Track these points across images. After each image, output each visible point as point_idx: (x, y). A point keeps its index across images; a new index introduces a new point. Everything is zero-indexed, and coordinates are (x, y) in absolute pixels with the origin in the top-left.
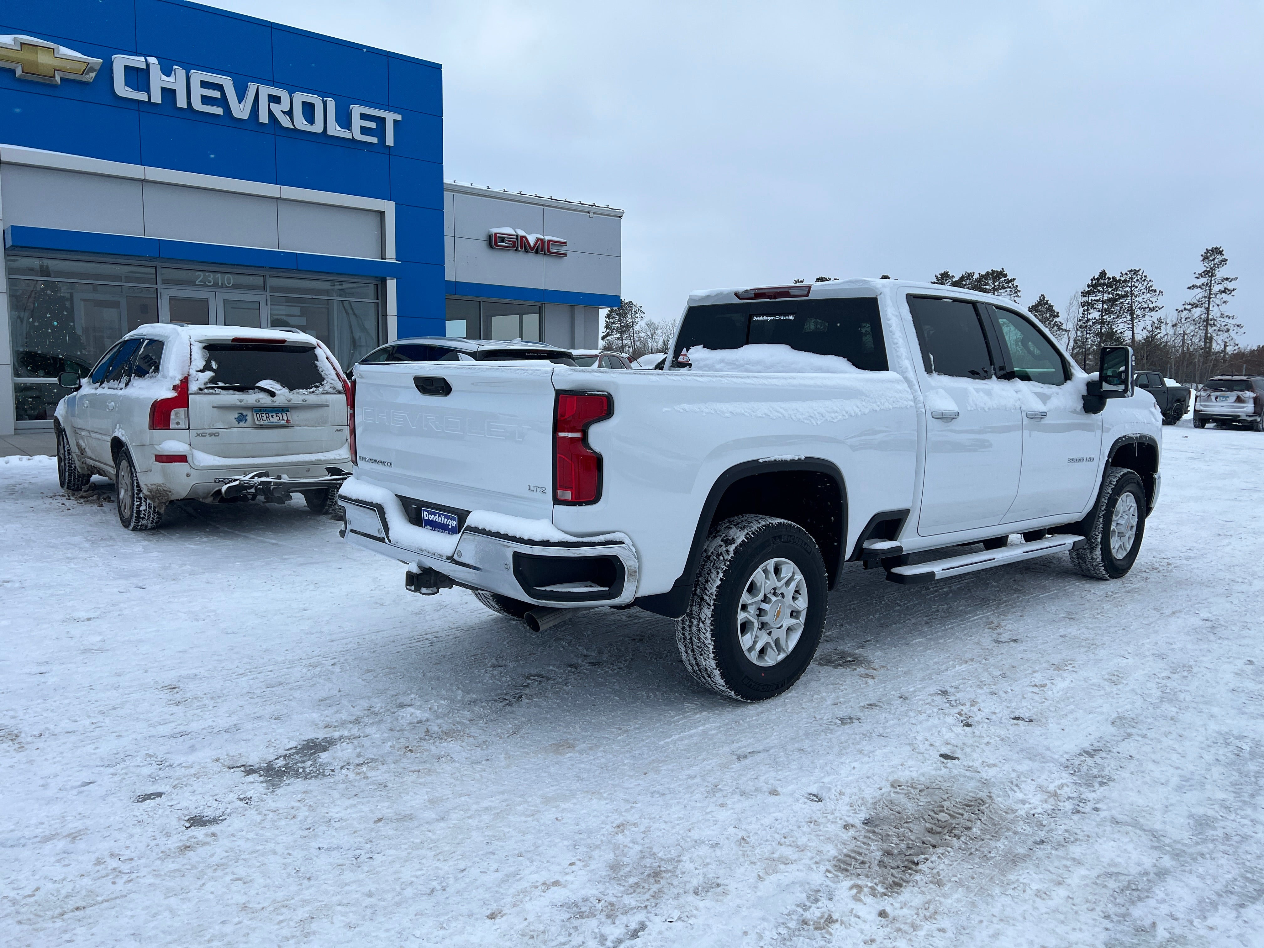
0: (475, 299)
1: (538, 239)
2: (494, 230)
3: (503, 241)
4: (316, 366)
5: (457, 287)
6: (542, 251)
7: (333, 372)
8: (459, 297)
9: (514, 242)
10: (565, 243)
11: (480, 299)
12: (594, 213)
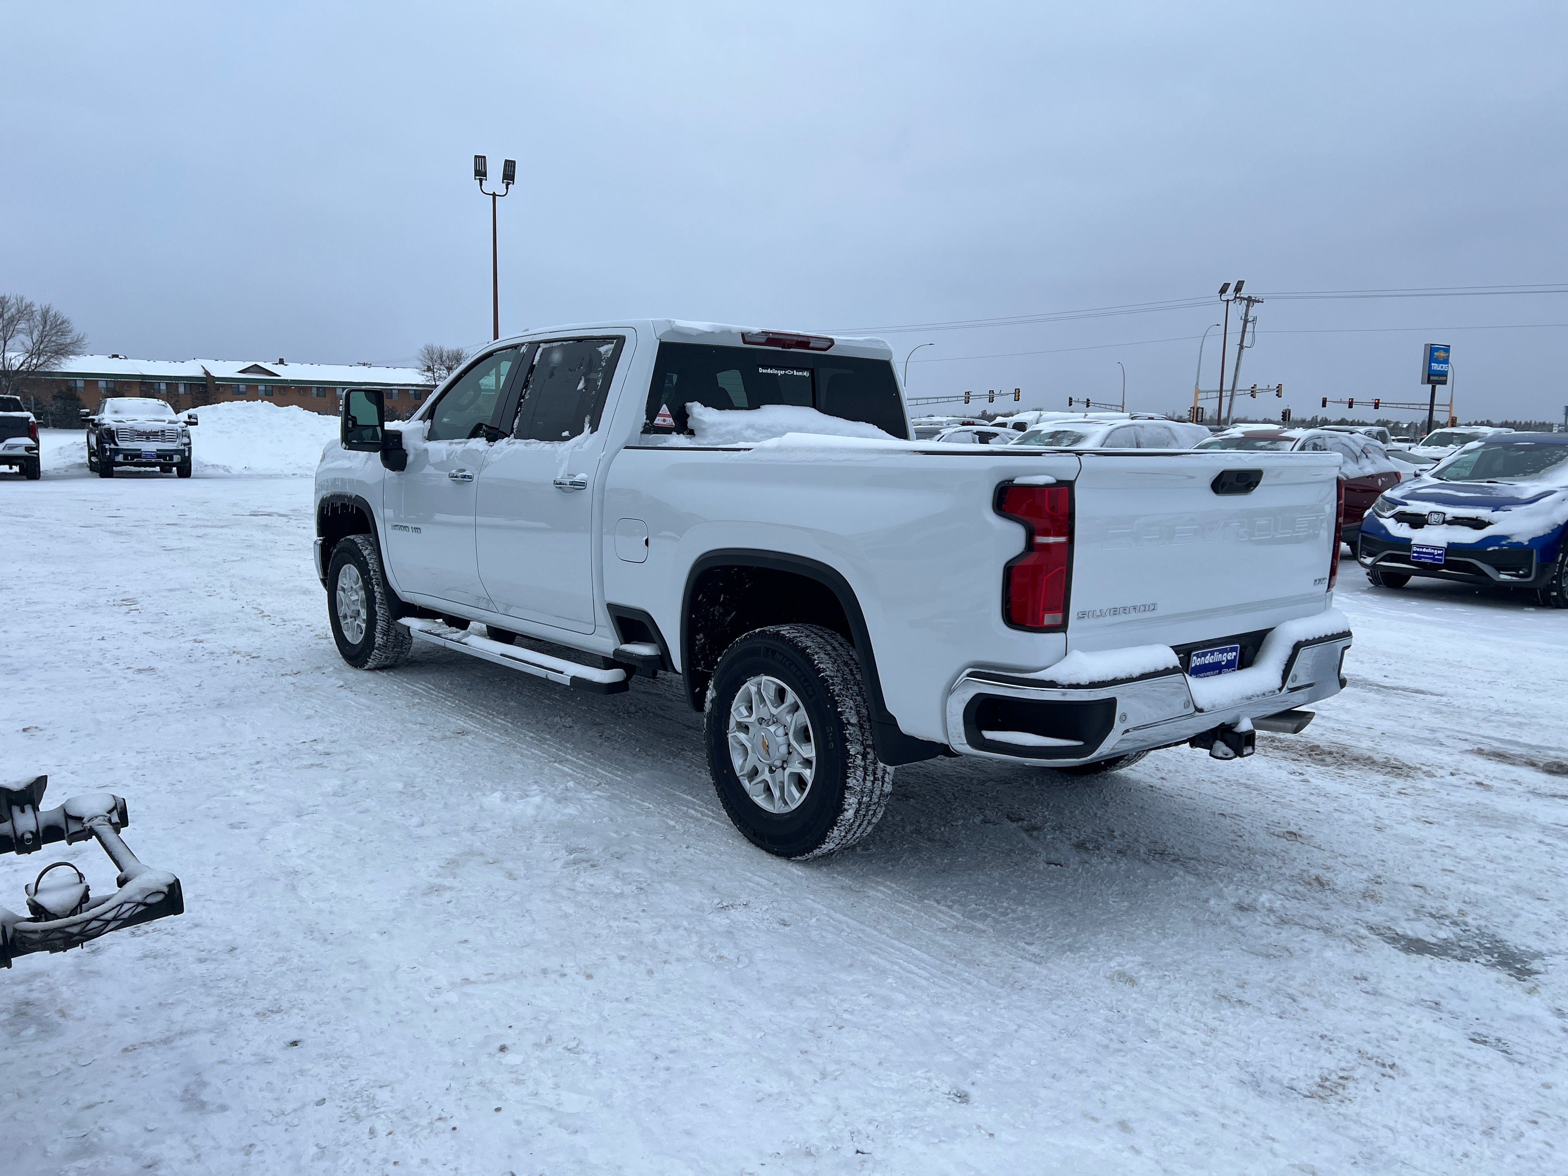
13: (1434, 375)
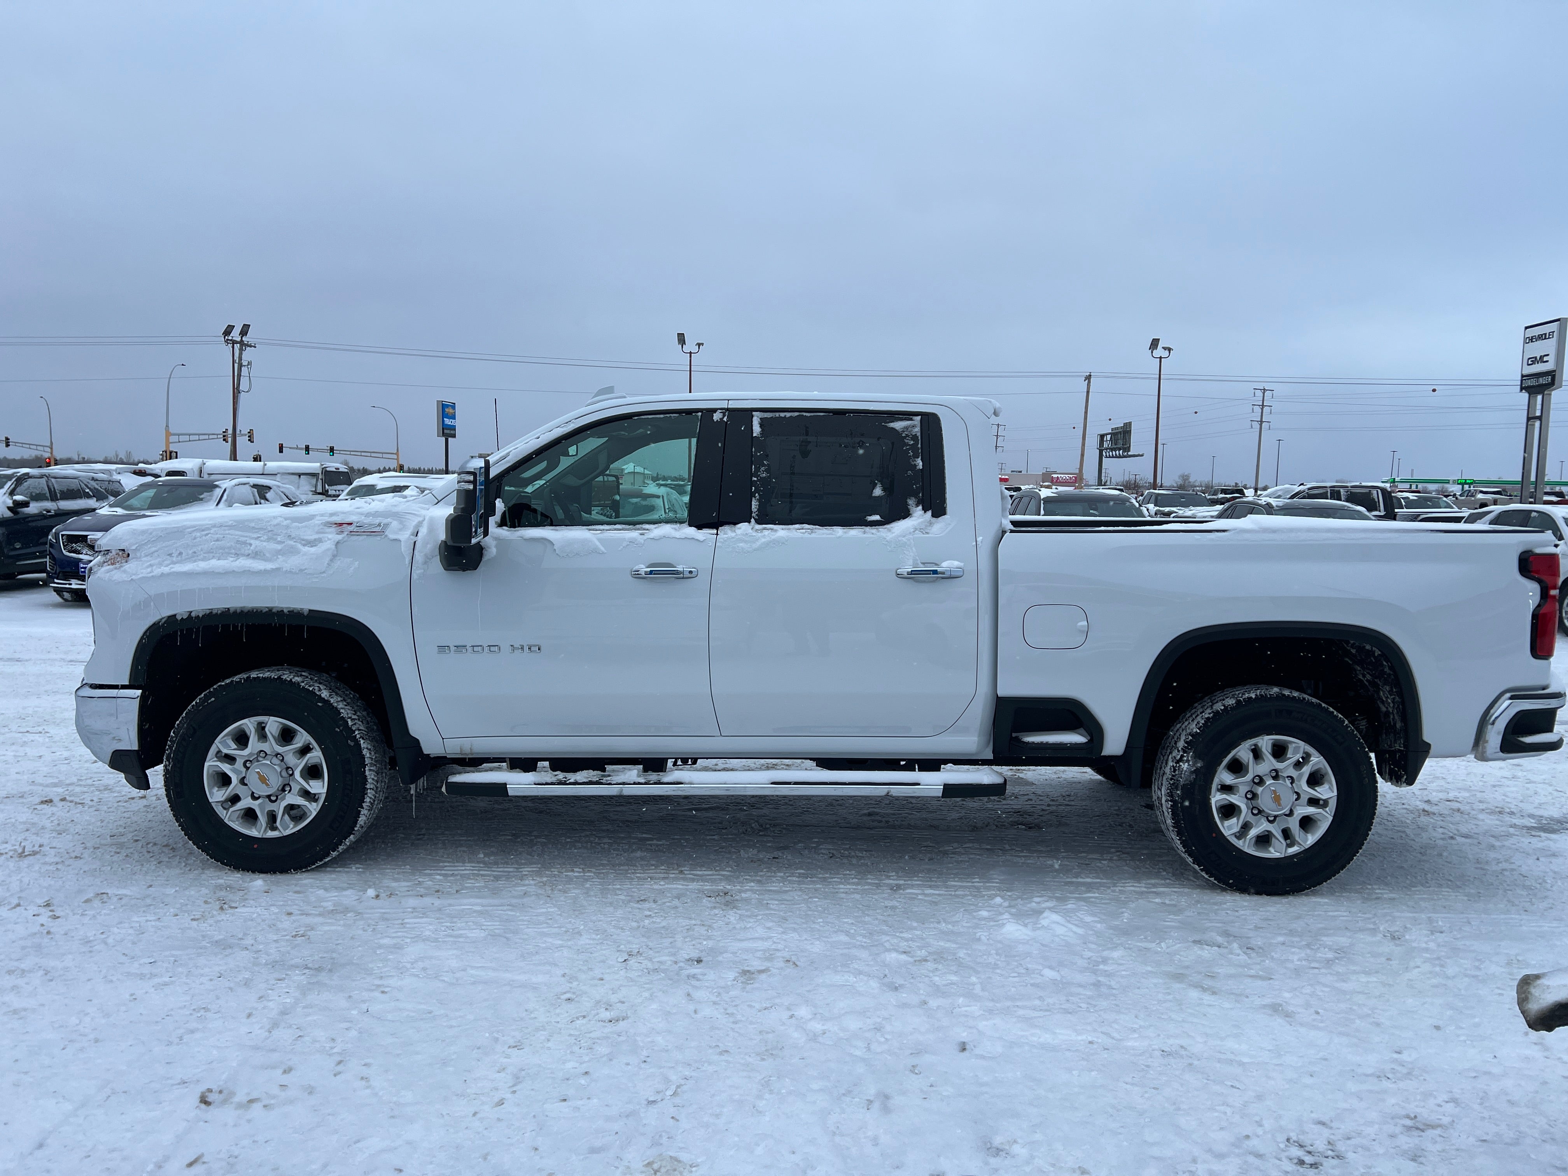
13: (447, 429)
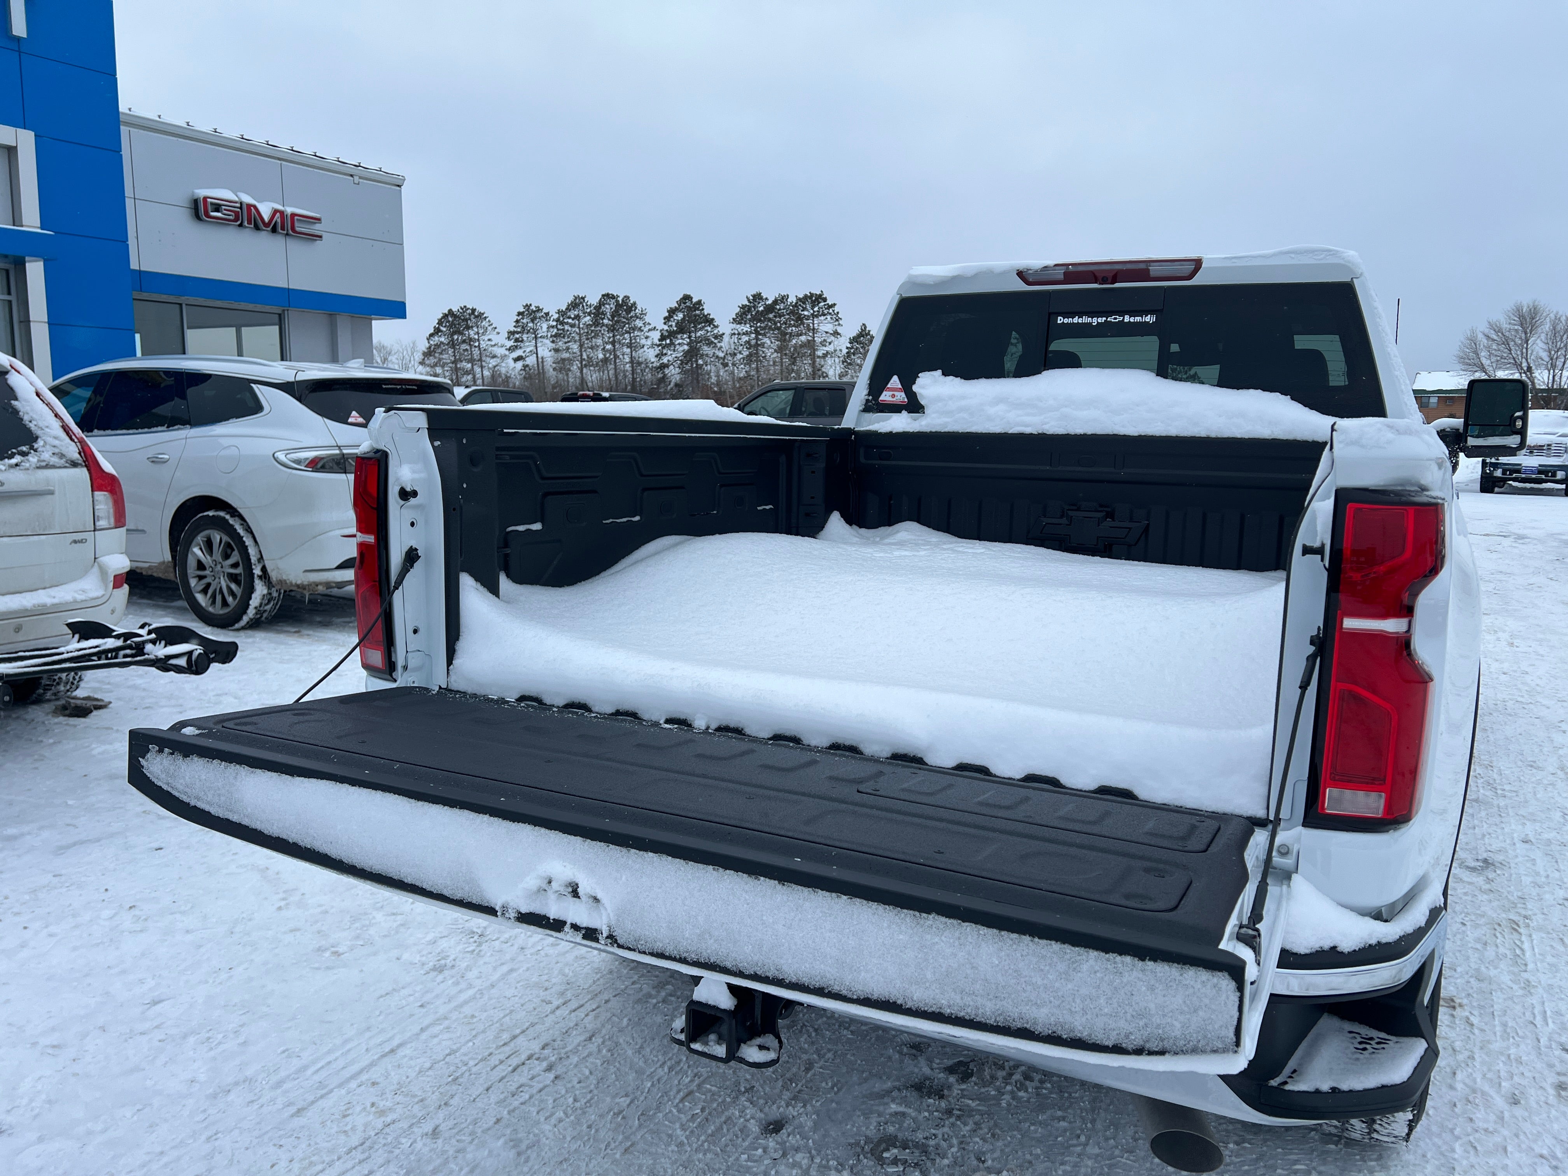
0: (172, 299)
1: (276, 211)
2: (202, 193)
3: (217, 210)
4: (16, 412)
5: (144, 279)
6: (282, 228)
7: (56, 424)
8: (145, 296)
9: (236, 213)
10: (319, 219)
11: (183, 300)
12: (360, 178)
